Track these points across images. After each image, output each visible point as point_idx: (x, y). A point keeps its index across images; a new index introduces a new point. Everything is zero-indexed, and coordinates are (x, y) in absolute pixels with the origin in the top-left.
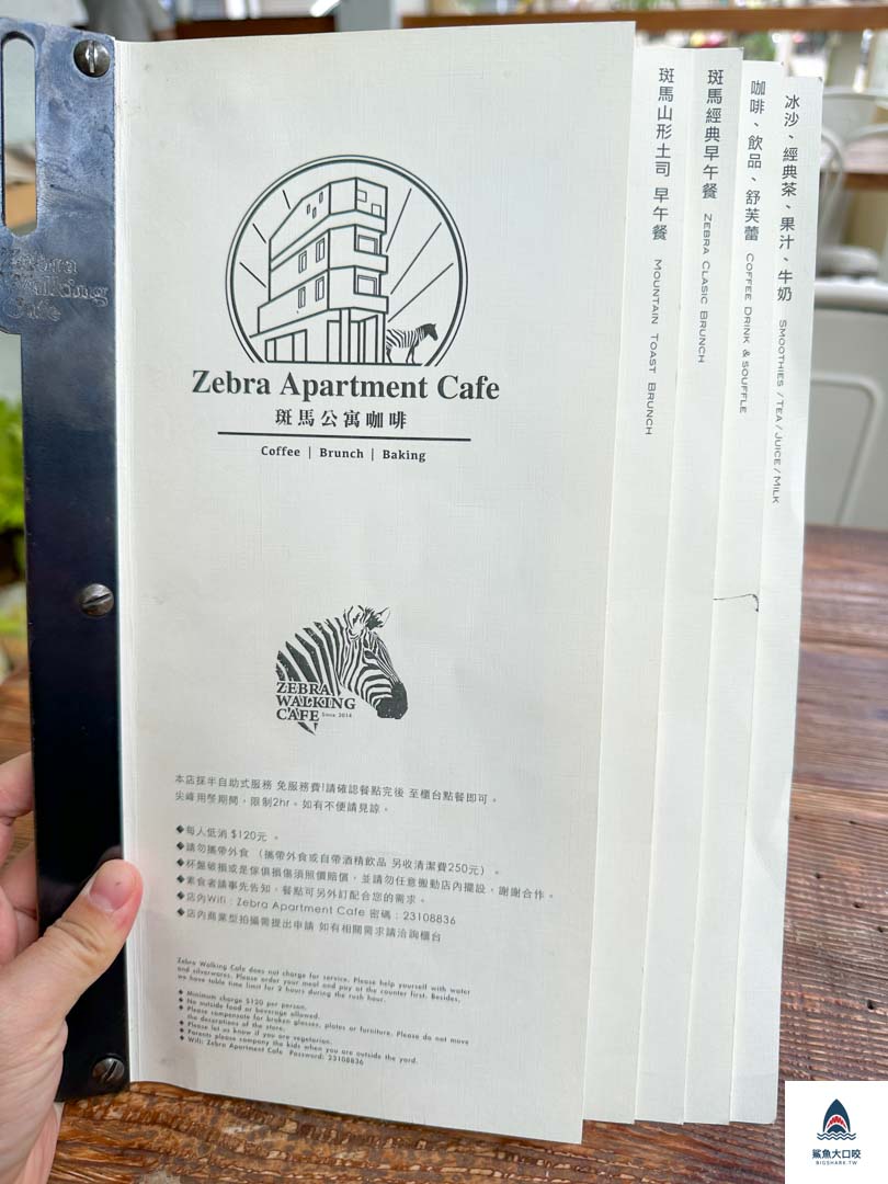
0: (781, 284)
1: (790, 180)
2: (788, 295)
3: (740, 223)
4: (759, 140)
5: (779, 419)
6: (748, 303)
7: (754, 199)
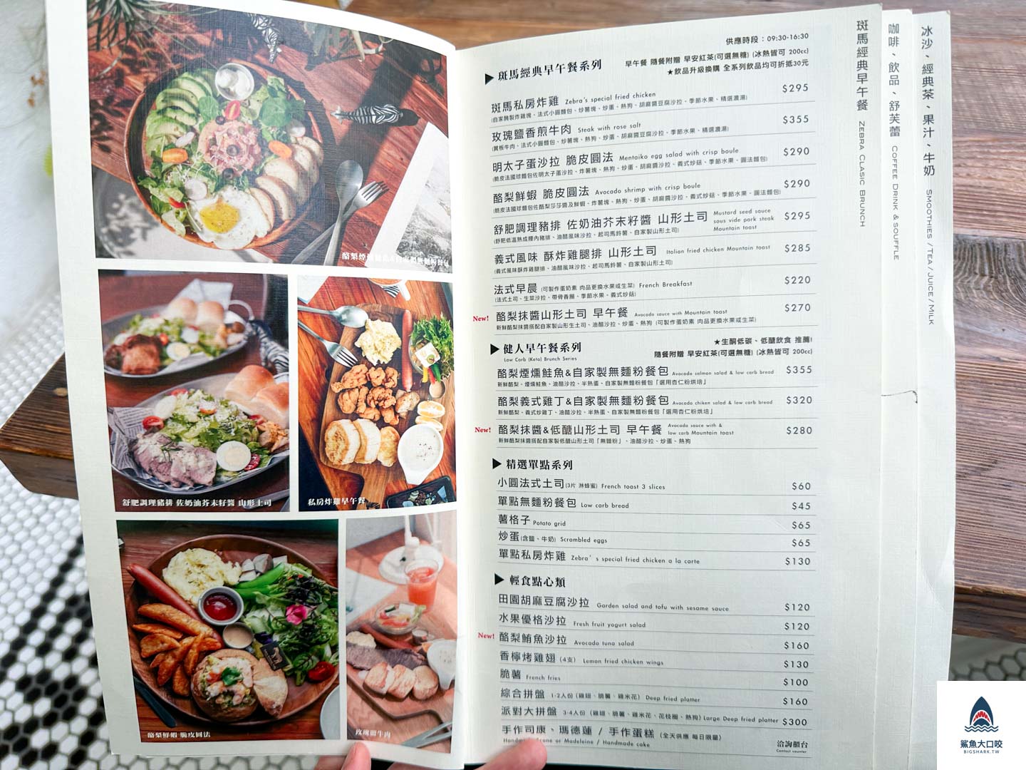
0: (927, 163)
1: (928, 87)
2: (932, 171)
3: (886, 125)
4: (897, 65)
5: (930, 262)
6: (895, 181)
7: (895, 107)
